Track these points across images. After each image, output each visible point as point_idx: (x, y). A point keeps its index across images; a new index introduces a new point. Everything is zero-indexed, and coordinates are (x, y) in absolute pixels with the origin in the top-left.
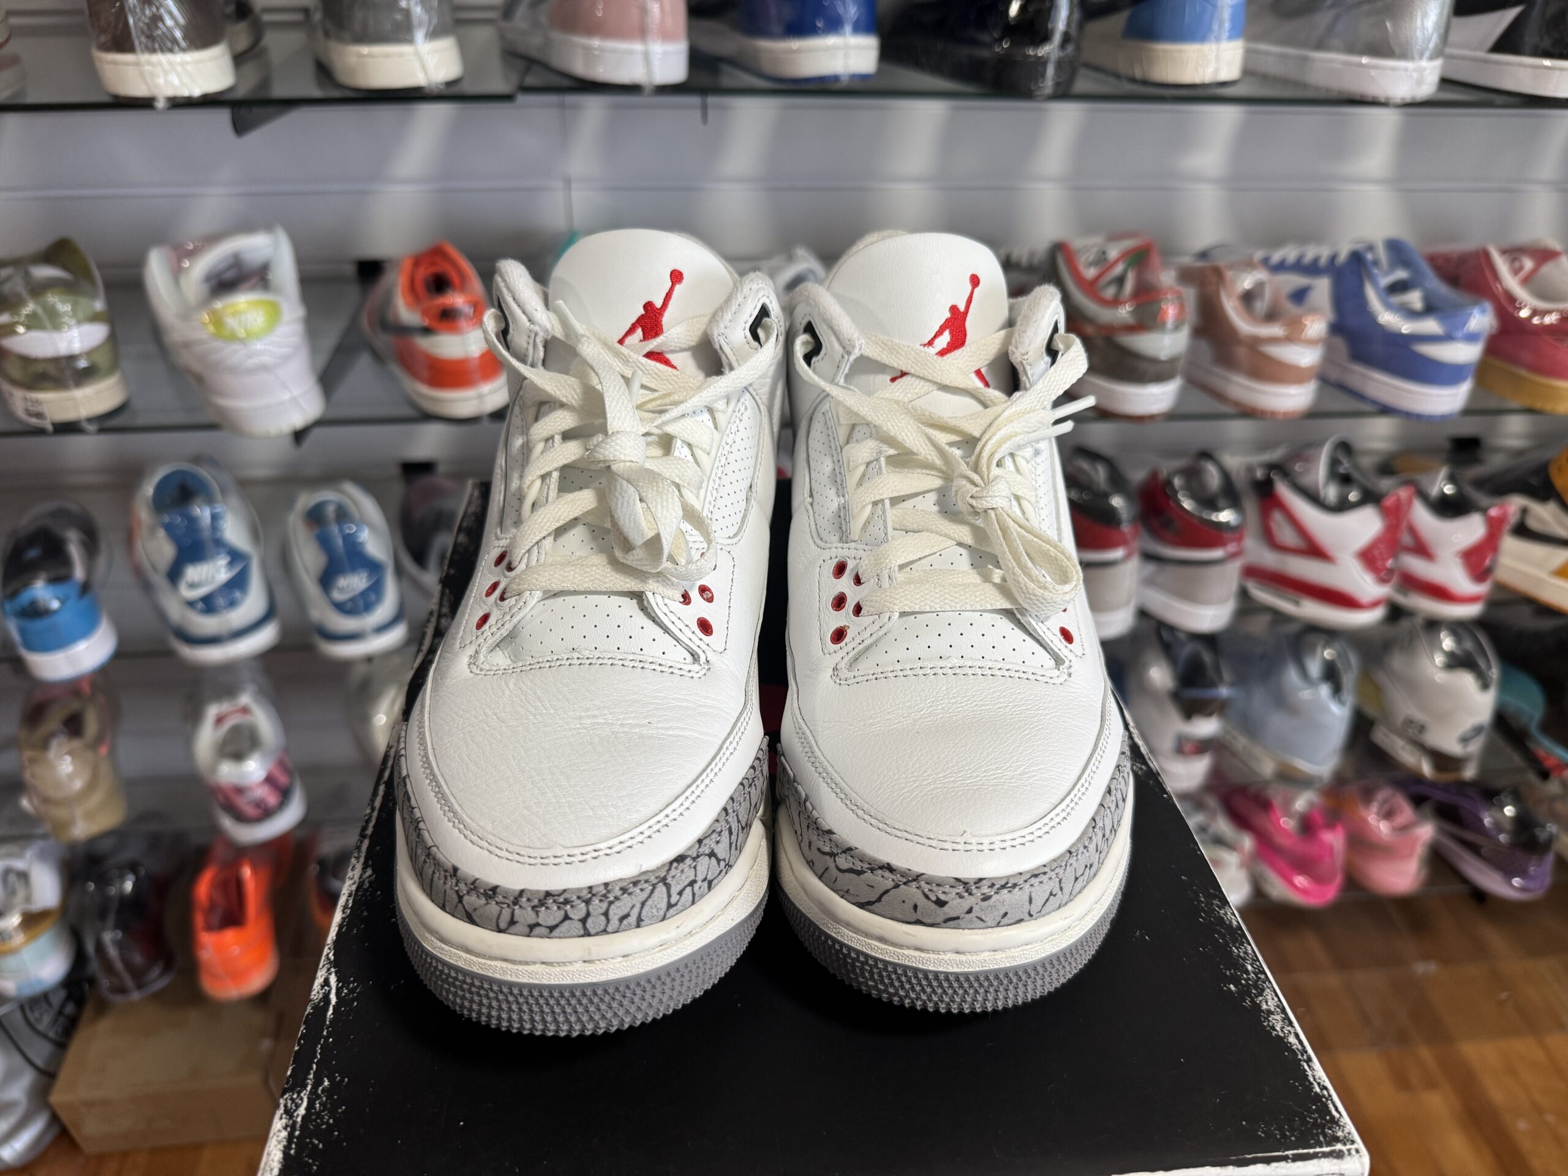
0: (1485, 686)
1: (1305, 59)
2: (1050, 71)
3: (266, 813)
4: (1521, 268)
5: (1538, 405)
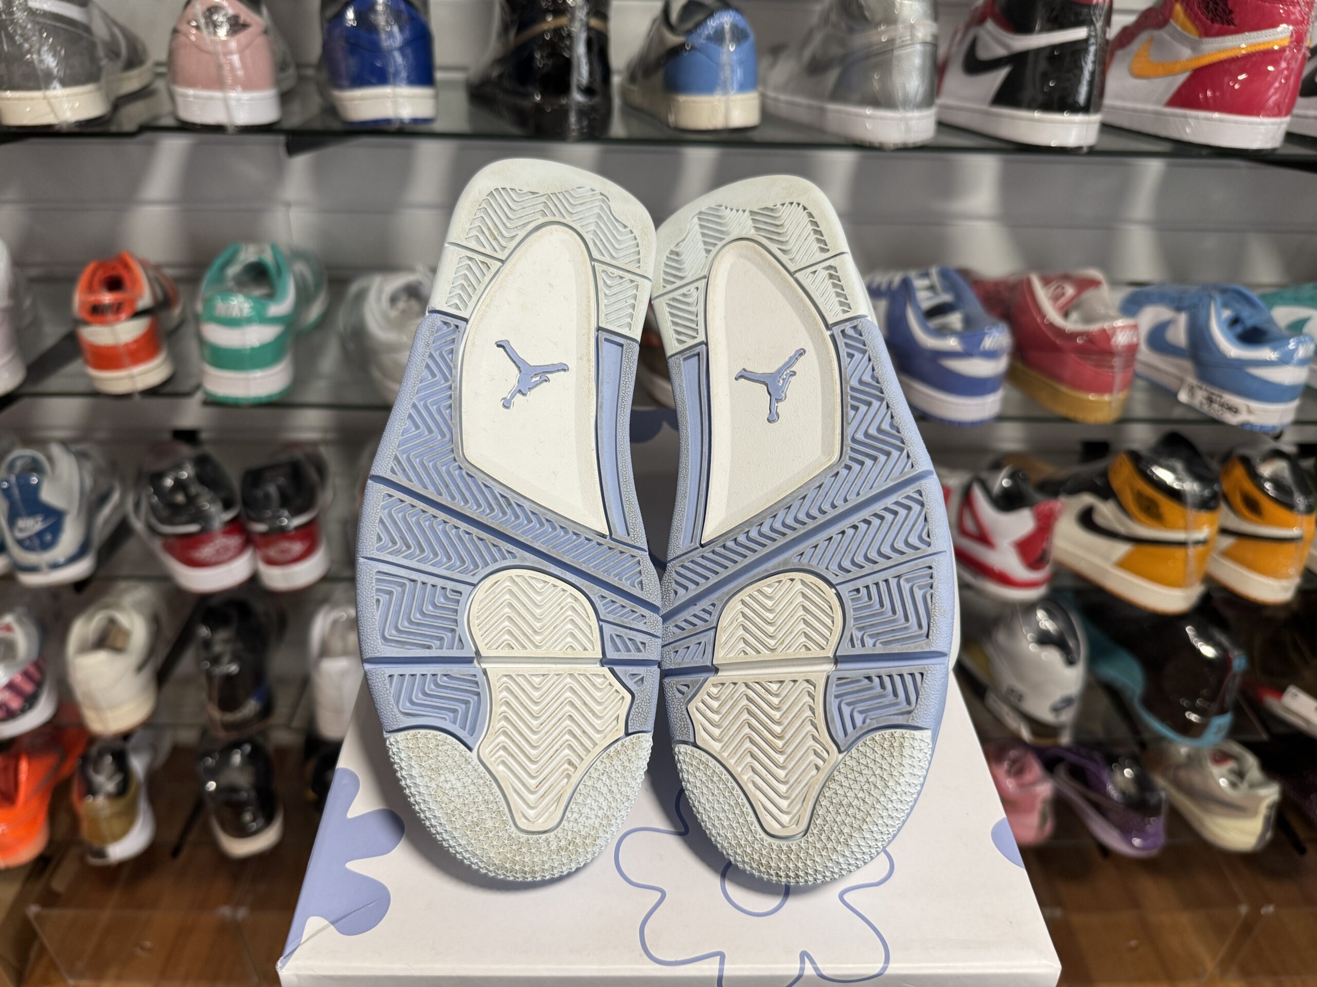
0: (1071, 662)
1: (822, 111)
2: (573, 119)
3: (11, 715)
4: (1063, 294)
5: (1071, 414)
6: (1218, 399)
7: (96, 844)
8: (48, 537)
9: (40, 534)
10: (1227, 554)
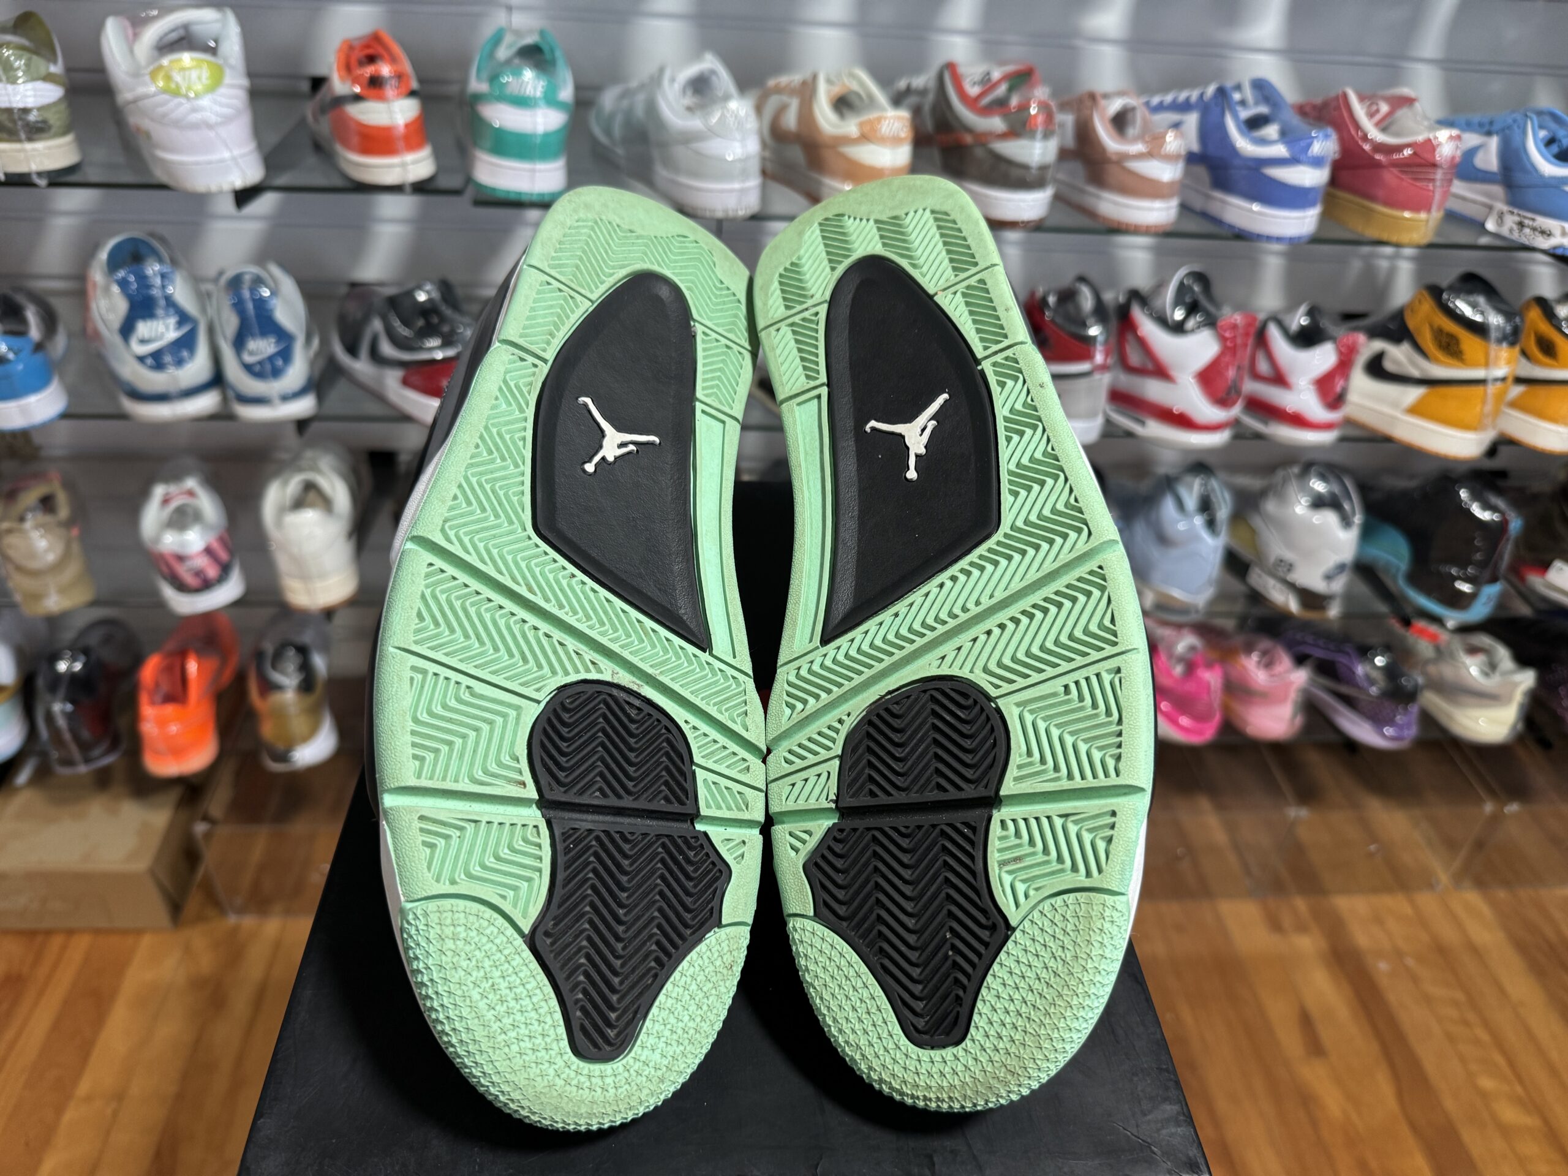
0: (1347, 525)
3: (206, 585)
4: (1378, 111)
6: (1531, 223)
7: (280, 746)
8: (279, 362)
9: (271, 359)
10: (1514, 404)
